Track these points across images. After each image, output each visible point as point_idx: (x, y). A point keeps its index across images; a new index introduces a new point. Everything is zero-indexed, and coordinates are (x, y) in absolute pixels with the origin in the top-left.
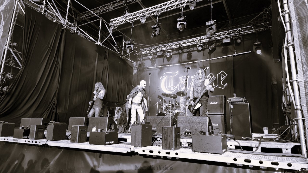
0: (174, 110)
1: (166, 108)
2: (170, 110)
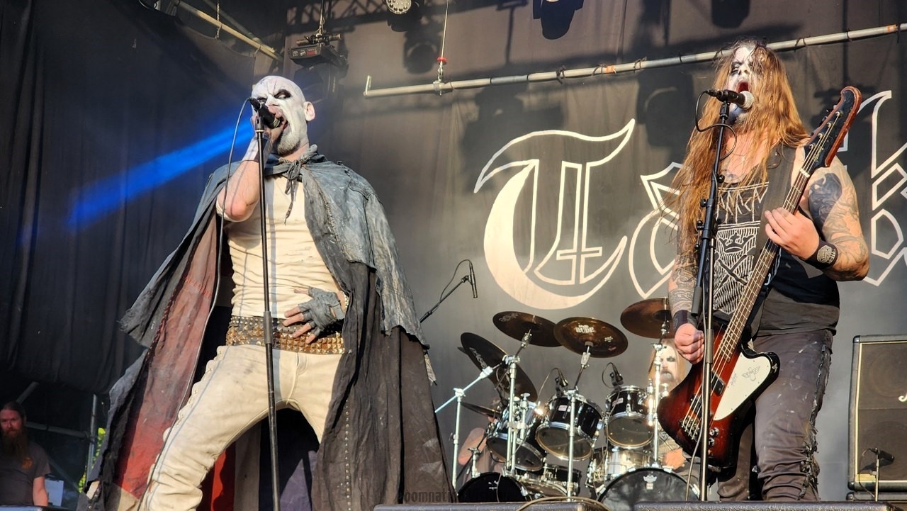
0: (598, 456)
1: (531, 440)
2: (562, 457)
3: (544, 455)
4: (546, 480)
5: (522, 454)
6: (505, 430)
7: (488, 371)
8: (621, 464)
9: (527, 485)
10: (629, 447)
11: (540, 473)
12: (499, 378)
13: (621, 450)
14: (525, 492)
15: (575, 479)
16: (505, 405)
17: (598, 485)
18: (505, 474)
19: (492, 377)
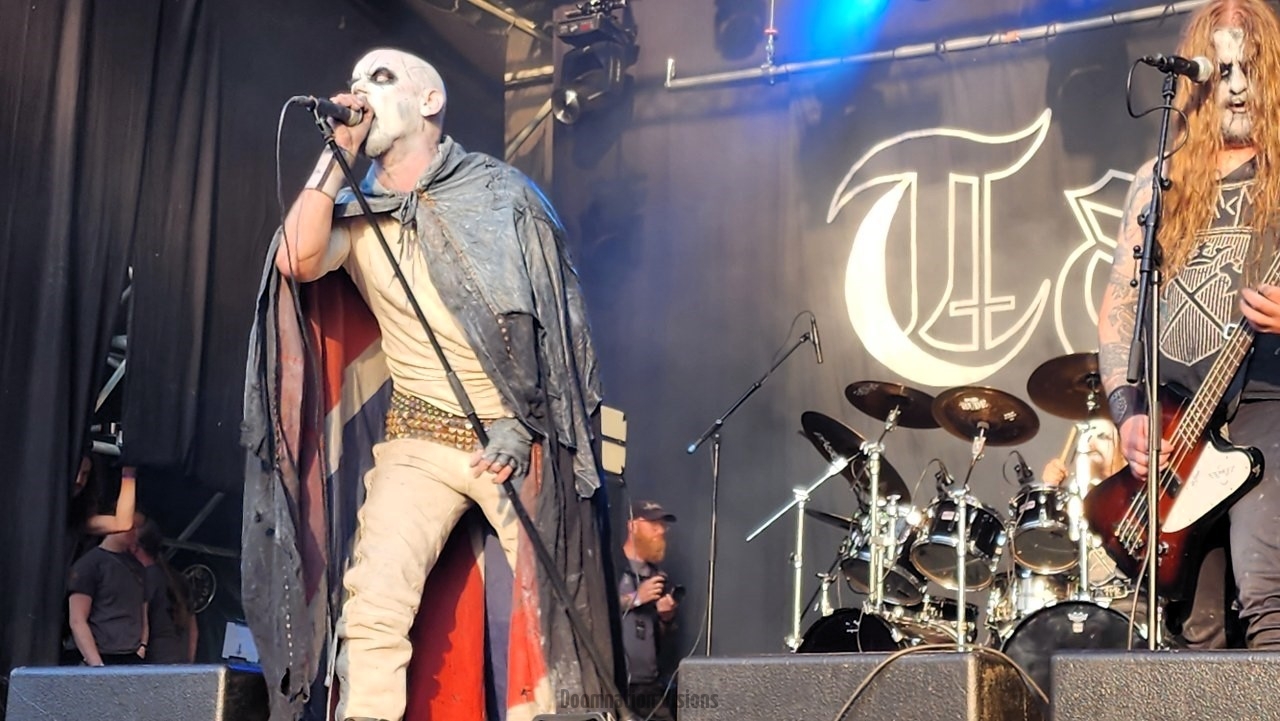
0: (1001, 582)
2: (948, 585)
3: (922, 580)
4: (927, 618)
5: (891, 579)
6: (866, 547)
7: (840, 463)
8: (1036, 595)
9: (900, 626)
10: (1046, 570)
11: (918, 608)
12: (856, 473)
13: (1035, 575)
14: (897, 636)
15: (971, 615)
16: (865, 510)
17: (1001, 624)
18: (868, 609)
19: (846, 472)
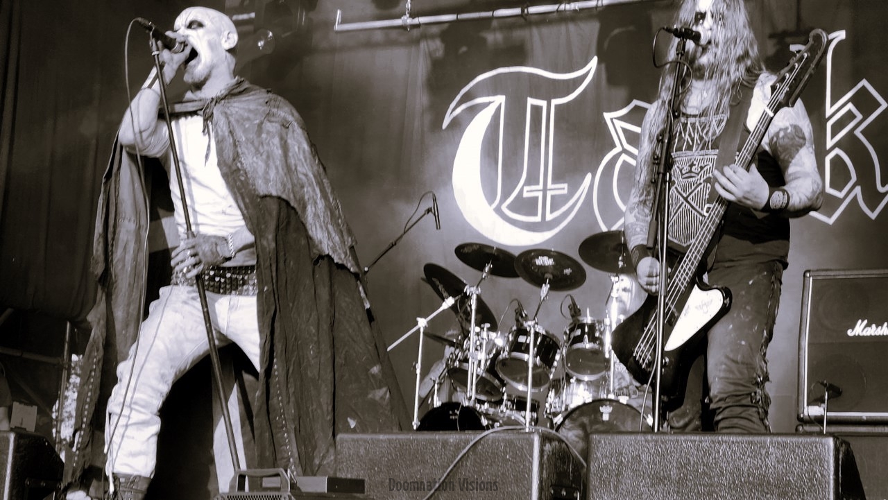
0: (557, 386)
1: (491, 370)
2: (521, 387)
3: (503, 384)
4: (505, 410)
5: (482, 384)
6: (466, 360)
7: (450, 301)
8: (579, 395)
9: (487, 415)
10: (586, 378)
11: (500, 402)
12: (461, 308)
13: (579, 381)
14: (484, 422)
15: (534, 409)
16: (466, 335)
17: (555, 414)
18: (466, 403)
19: (453, 307)
